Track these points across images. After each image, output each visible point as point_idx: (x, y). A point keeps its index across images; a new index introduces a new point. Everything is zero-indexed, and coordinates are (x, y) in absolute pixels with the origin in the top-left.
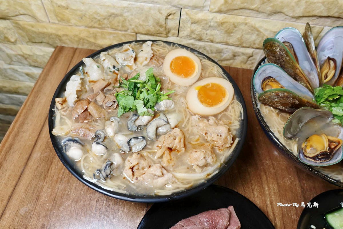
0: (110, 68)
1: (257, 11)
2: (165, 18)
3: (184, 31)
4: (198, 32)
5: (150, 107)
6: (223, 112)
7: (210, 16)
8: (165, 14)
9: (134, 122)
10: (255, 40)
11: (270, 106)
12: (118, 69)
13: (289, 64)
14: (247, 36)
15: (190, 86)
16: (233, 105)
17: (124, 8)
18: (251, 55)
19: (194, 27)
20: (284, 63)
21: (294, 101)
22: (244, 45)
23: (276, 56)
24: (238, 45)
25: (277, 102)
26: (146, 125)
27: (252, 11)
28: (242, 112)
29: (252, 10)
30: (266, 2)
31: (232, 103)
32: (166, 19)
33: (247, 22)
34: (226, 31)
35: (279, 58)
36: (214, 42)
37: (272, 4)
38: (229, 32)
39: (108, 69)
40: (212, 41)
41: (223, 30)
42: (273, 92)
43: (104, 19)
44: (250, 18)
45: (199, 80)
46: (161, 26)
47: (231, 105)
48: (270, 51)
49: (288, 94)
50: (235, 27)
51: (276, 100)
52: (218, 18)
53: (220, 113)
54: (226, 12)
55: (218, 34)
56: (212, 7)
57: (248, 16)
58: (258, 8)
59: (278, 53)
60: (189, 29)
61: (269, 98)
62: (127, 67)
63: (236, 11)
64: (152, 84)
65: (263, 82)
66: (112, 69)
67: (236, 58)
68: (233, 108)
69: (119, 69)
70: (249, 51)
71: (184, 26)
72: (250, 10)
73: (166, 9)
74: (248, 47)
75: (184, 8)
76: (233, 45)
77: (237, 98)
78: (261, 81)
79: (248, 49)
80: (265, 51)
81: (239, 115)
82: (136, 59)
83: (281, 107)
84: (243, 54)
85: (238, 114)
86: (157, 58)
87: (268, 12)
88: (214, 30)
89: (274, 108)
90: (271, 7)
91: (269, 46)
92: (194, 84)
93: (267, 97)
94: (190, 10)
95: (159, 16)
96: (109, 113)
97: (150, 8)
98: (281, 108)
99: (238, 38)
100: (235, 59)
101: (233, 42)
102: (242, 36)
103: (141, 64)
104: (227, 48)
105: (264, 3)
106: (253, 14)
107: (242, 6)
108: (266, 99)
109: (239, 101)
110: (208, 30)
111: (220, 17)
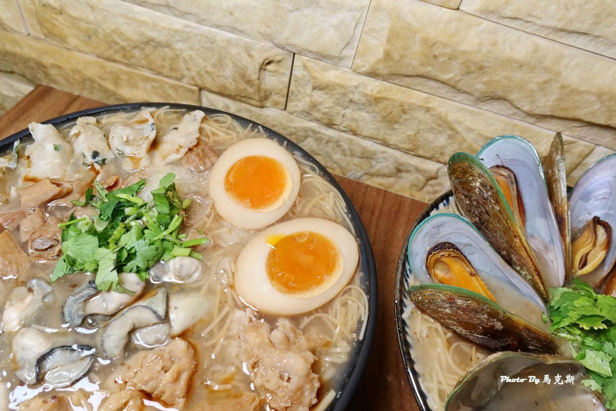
0: (84, 156)
1: (454, 87)
2: (258, 67)
3: (299, 100)
4: (325, 108)
5: (135, 269)
6: (317, 311)
7: (354, 80)
8: (259, 59)
9: (86, 300)
10: (443, 147)
11: (434, 318)
12: (104, 160)
13: (499, 221)
14: (430, 136)
15: (259, 231)
16: (346, 296)
17: (176, 31)
18: (433, 174)
19: (318, 96)
20: (487, 216)
21: (490, 322)
22: (421, 152)
23: (472, 197)
24: (408, 150)
25: (450, 316)
26: (113, 315)
27: (442, 85)
28: (365, 319)
29: (443, 83)
30: (473, 72)
31: (345, 292)
32: (262, 70)
33: (430, 105)
34: (385, 117)
35: (478, 203)
36: (358, 135)
37: (486, 79)
38: (390, 121)
39: (82, 157)
40: (354, 133)
41: (378, 113)
42: (442, 293)
43: (135, 47)
44: (438, 98)
45: (284, 219)
46: (249, 82)
47: (343, 295)
48: (461, 183)
49: (478, 304)
50: (404, 112)
51: (448, 311)
52: (369, 88)
53: (309, 314)
54: (386, 78)
55: (367, 121)
56: (358, 62)
57: (433, 95)
58: (456, 82)
59: (477, 191)
60: (307, 99)
61: (430, 302)
62: (127, 160)
63: (408, 80)
64: (159, 213)
65: (429, 253)
66: (90, 160)
67: (403, 175)
68: (345, 304)
69: (106, 161)
70: (432, 167)
71: (299, 92)
72: (439, 83)
73: (263, 50)
74: (430, 159)
75: (300, 54)
76: (397, 148)
77: (362, 279)
78: (428, 249)
79: (428, 161)
80: (451, 177)
81: (355, 326)
82: (155, 144)
83: (459, 329)
84: (418, 170)
85: (352, 323)
86: (203, 151)
87: (477, 94)
88: (359, 110)
89: (442, 324)
90: (483, 83)
91: (459, 170)
92: (269, 226)
93: (427, 299)
94: (312, 60)
95: (245, 60)
96: (33, 266)
97: (229, 42)
98: (457, 330)
99: (408, 136)
100: (400, 177)
101: (397, 143)
102: (418, 133)
103: (165, 157)
104: (385, 152)
105: (469, 73)
106: (444, 90)
107: (423, 70)
108: (424, 302)
109: (364, 290)
110: (347, 107)
111: (374, 86)
